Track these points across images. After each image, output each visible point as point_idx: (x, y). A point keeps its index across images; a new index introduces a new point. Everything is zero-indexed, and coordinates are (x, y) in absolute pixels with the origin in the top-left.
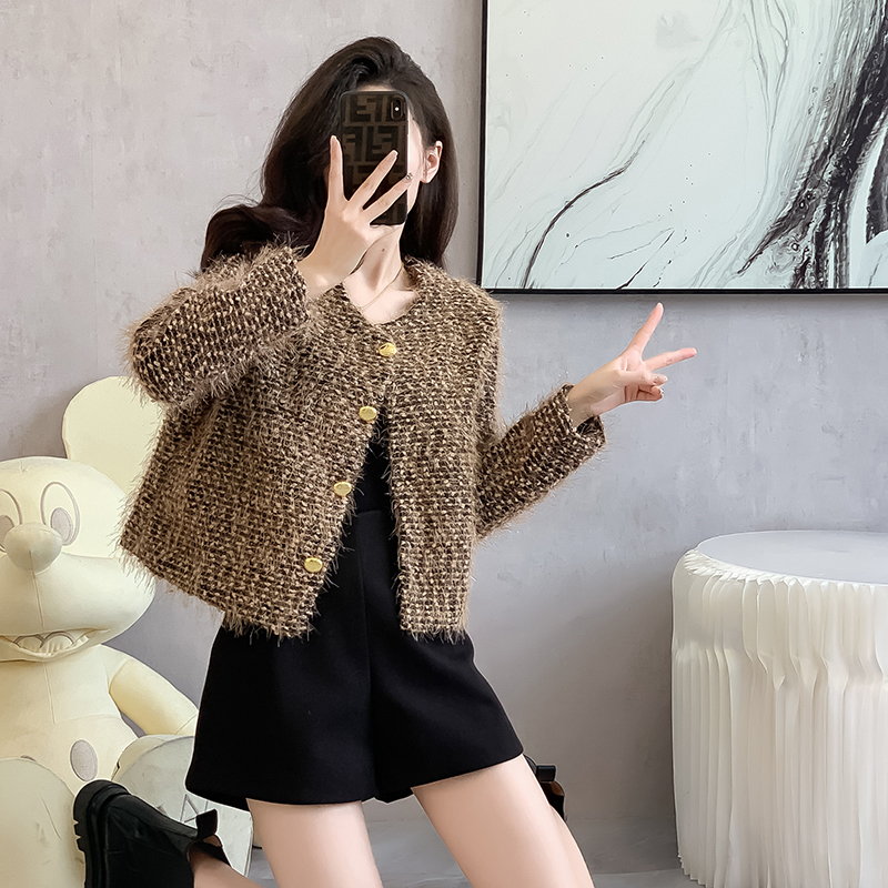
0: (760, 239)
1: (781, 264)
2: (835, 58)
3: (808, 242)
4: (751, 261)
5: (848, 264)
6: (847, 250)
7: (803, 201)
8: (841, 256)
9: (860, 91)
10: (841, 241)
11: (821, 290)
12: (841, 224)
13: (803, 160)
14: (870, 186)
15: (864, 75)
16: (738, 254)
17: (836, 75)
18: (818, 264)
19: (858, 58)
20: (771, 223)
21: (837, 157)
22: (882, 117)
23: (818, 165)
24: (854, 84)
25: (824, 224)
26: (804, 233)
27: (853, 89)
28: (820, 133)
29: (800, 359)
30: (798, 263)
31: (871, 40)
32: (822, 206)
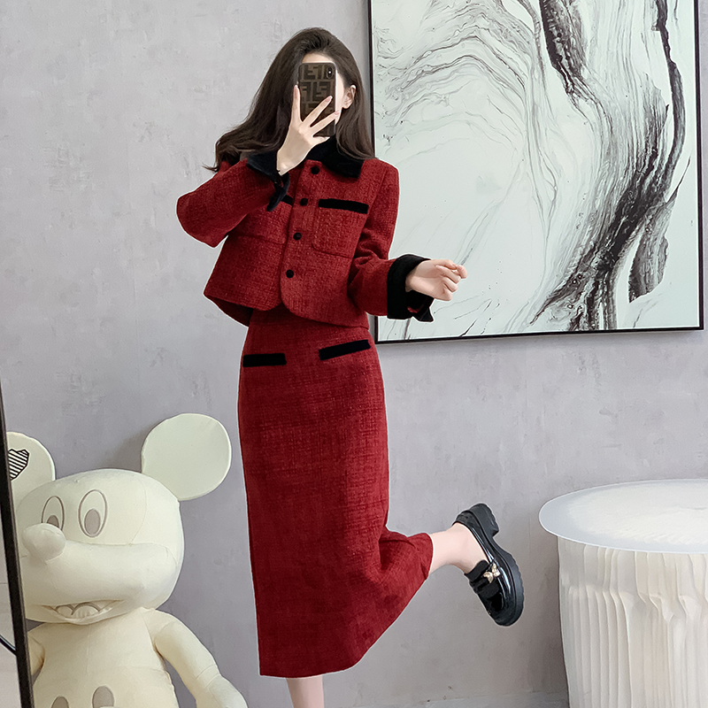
1: (559, 317)
2: (596, 196)
3: (581, 303)
4: (538, 316)
5: (614, 315)
6: (614, 307)
7: (575, 280)
9: (619, 214)
10: (608, 301)
11: (594, 331)
12: (607, 293)
13: (574, 256)
14: (630, 269)
15: (621, 205)
16: (530, 312)
17: (597, 206)
18: (590, 316)
19: (615, 195)
20: (549, 293)
21: (602, 253)
22: (637, 228)
23: (587, 258)
24: (614, 210)
25: (594, 293)
26: (577, 298)
27: (613, 213)
28: (587, 239)
29: (579, 371)
30: (574, 315)
31: (626, 184)
32: (591, 282)
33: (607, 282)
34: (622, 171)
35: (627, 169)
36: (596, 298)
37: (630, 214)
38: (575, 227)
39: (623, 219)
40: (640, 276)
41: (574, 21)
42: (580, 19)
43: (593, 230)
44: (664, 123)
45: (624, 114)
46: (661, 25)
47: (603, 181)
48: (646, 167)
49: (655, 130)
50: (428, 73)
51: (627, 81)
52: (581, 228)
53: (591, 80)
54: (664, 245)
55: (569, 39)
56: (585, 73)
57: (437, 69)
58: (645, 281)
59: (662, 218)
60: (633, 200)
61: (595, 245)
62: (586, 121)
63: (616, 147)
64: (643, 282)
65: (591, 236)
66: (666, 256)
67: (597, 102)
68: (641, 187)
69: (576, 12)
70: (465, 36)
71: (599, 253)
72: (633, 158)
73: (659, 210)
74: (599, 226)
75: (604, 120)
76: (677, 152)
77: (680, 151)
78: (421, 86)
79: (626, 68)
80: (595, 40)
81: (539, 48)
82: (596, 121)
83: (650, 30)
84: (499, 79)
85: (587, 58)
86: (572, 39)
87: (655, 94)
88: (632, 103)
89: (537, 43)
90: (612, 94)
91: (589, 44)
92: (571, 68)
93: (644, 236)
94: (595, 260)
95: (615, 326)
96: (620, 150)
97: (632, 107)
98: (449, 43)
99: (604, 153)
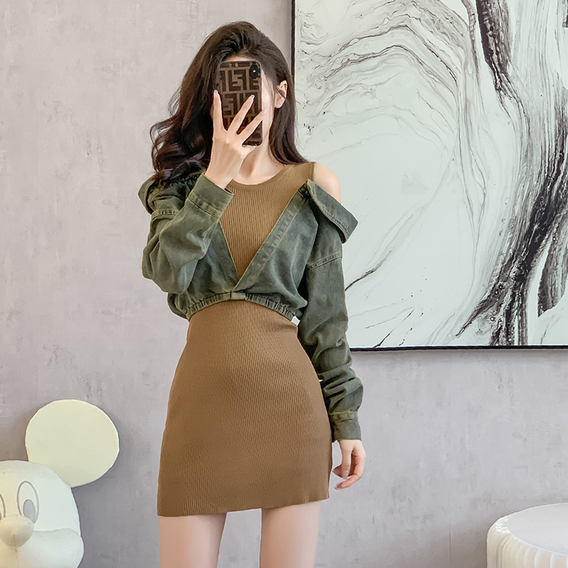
0: (470, 314)
1: (484, 330)
2: (516, 201)
3: (501, 316)
4: (465, 328)
5: (526, 330)
6: (526, 320)
7: (497, 290)
8: (522, 324)
9: (532, 221)
10: (522, 315)
11: (510, 347)
12: (522, 305)
13: (497, 265)
14: (540, 280)
15: (534, 211)
16: (456, 324)
17: (516, 211)
18: (508, 330)
19: (530, 200)
20: (477, 304)
21: (519, 262)
22: (547, 237)
23: (507, 267)
24: (528, 217)
25: (511, 305)
26: (498, 310)
27: (528, 220)
28: (507, 247)
29: (497, 390)
30: (495, 329)
31: (538, 189)
32: (510, 293)
33: (522, 293)
34: (535, 176)
35: (540, 173)
36: (513, 310)
37: (541, 222)
38: (498, 233)
39: (536, 227)
40: (547, 288)
43: (512, 237)
45: (539, 114)
47: (522, 185)
48: (555, 172)
49: (562, 133)
51: (542, 80)
53: (514, 78)
54: (566, 256)
55: (499, 33)
56: (510, 70)
57: (364, 58)
59: (565, 227)
60: (543, 206)
61: (514, 253)
62: (509, 120)
63: (532, 150)
64: (550, 295)
65: (511, 244)
67: (519, 101)
68: (551, 193)
70: (394, 25)
71: (517, 262)
72: (545, 161)
73: (564, 218)
74: (517, 233)
75: (524, 119)
78: (345, 76)
79: (542, 64)
80: (518, 36)
81: (473, 42)
82: (517, 121)
83: (561, 26)
84: (430, 72)
85: (512, 54)
86: (501, 33)
87: (563, 94)
88: (545, 103)
90: (530, 92)
91: (514, 39)
92: (499, 64)
93: (551, 245)
94: (513, 270)
95: (526, 340)
96: (535, 152)
97: (546, 107)
98: (377, 31)
99: (523, 156)
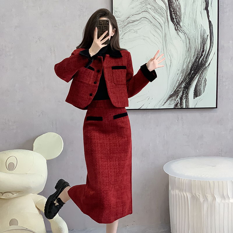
1: (171, 103)
2: (184, 64)
3: (178, 99)
4: (165, 103)
5: (189, 103)
6: (188, 100)
7: (177, 91)
8: (187, 102)
9: (191, 70)
10: (187, 99)
11: (182, 108)
12: (187, 96)
13: (176, 83)
14: (194, 88)
15: (192, 67)
17: (184, 67)
18: (181, 103)
19: (190, 64)
20: (169, 96)
22: (197, 75)
23: (180, 84)
24: (189, 69)
25: (182, 96)
26: (177, 97)
28: (180, 78)
29: (177, 121)
30: (176, 103)
31: (194, 60)
32: (181, 92)
33: (187, 92)
34: (192, 56)
35: (194, 55)
36: (183, 97)
37: (195, 70)
38: (177, 74)
39: (192, 72)
40: (197, 90)
41: (178, 7)
42: (180, 6)
44: (207, 40)
45: (194, 37)
46: (206, 9)
47: (186, 59)
48: (201, 55)
49: (203, 43)
50: (131, 23)
51: (195, 26)
52: (179, 74)
53: (183, 26)
54: (205, 80)
56: (181, 24)
57: (134, 21)
58: (199, 92)
59: (205, 71)
60: (196, 65)
61: (183, 80)
63: (191, 48)
64: (198, 92)
65: (182, 77)
66: (206, 84)
67: (185, 33)
68: (198, 61)
69: (179, 4)
70: (143, 11)
71: (184, 83)
72: (196, 52)
73: (204, 69)
74: (184, 74)
75: (187, 39)
76: (211, 50)
77: (212, 50)
78: (128, 27)
79: (195, 22)
80: (185, 13)
81: (167, 15)
82: (184, 40)
83: (203, 10)
84: (154, 25)
85: (182, 19)
87: (204, 31)
88: (196, 34)
89: (167, 14)
90: (190, 31)
91: (183, 14)
92: (177, 22)
93: (199, 77)
94: (183, 85)
95: (189, 107)
96: (192, 49)
97: (196, 35)
98: (138, 13)
99: (187, 50)
